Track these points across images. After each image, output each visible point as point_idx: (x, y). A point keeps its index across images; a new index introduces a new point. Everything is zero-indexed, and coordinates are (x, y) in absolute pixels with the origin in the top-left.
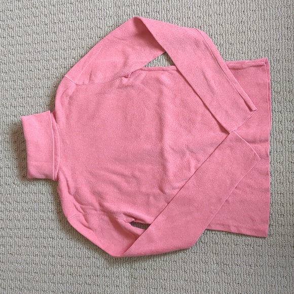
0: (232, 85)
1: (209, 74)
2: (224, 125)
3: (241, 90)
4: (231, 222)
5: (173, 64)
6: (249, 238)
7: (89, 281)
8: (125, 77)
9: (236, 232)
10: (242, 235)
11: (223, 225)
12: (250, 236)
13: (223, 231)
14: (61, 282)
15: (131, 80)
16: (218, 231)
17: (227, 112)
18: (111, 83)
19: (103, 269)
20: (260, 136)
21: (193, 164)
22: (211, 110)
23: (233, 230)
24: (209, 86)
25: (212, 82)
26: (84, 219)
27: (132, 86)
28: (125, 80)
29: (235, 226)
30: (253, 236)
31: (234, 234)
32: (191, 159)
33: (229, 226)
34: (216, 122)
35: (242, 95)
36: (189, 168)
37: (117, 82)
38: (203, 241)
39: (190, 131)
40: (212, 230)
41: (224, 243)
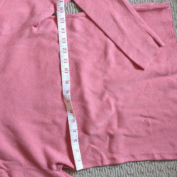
0: (140, 26)
1: (118, 17)
2: (138, 63)
3: (149, 29)
4: (154, 151)
5: (81, 10)
6: (171, 163)
8: (35, 26)
9: (160, 159)
10: (164, 160)
11: (147, 155)
12: (171, 160)
13: (146, 161)
15: (41, 29)
16: (142, 161)
17: (138, 50)
18: (20, 34)
20: (172, 68)
21: (112, 102)
22: (124, 50)
23: (157, 157)
24: (119, 28)
25: (122, 24)
27: (43, 35)
28: (35, 30)
29: (158, 154)
30: (174, 160)
31: (157, 161)
32: (110, 99)
33: (153, 155)
34: (129, 61)
35: (151, 34)
36: (110, 107)
37: (27, 32)
38: (130, 173)
39: (105, 72)
40: (136, 162)
41: (149, 171)
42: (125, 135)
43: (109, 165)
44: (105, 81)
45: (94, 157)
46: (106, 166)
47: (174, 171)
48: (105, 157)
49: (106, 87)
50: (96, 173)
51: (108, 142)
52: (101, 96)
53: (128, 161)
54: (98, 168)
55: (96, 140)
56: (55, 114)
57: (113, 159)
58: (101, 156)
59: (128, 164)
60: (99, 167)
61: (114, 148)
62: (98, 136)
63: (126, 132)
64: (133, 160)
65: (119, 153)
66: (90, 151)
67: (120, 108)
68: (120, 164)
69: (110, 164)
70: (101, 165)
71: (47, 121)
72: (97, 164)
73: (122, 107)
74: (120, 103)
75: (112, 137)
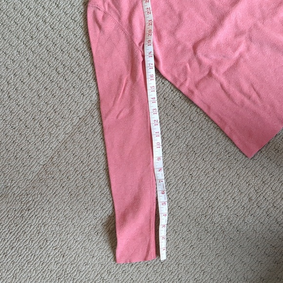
4: (230, 122)
7: (60, 70)
9: (228, 134)
10: (230, 139)
11: (221, 119)
12: (235, 146)
13: (216, 124)
14: (33, 49)
16: (212, 120)
19: (83, 70)
21: (242, 48)
23: (227, 130)
26: (102, 15)
29: (230, 128)
30: (238, 148)
31: (223, 133)
32: (243, 43)
33: (226, 124)
36: (235, 50)
38: (192, 118)
39: (264, 18)
40: (207, 116)
41: (208, 134)
42: (222, 86)
43: (183, 94)
44: (255, 25)
45: (179, 75)
46: (181, 92)
47: (227, 156)
48: (187, 84)
49: (250, 30)
50: (168, 90)
51: (202, 76)
52: (238, 34)
53: (201, 107)
54: (172, 88)
55: (195, 64)
56: (187, 9)
57: (192, 92)
58: (186, 80)
59: (198, 110)
60: (175, 87)
61: (202, 85)
62: (200, 63)
63: (225, 84)
64: (206, 111)
65: (201, 94)
66: (182, 67)
67: (242, 60)
68: (192, 102)
69: (185, 94)
70: (177, 86)
71: (176, 8)
72: (176, 82)
73: (245, 61)
74: (247, 56)
75: (210, 74)
